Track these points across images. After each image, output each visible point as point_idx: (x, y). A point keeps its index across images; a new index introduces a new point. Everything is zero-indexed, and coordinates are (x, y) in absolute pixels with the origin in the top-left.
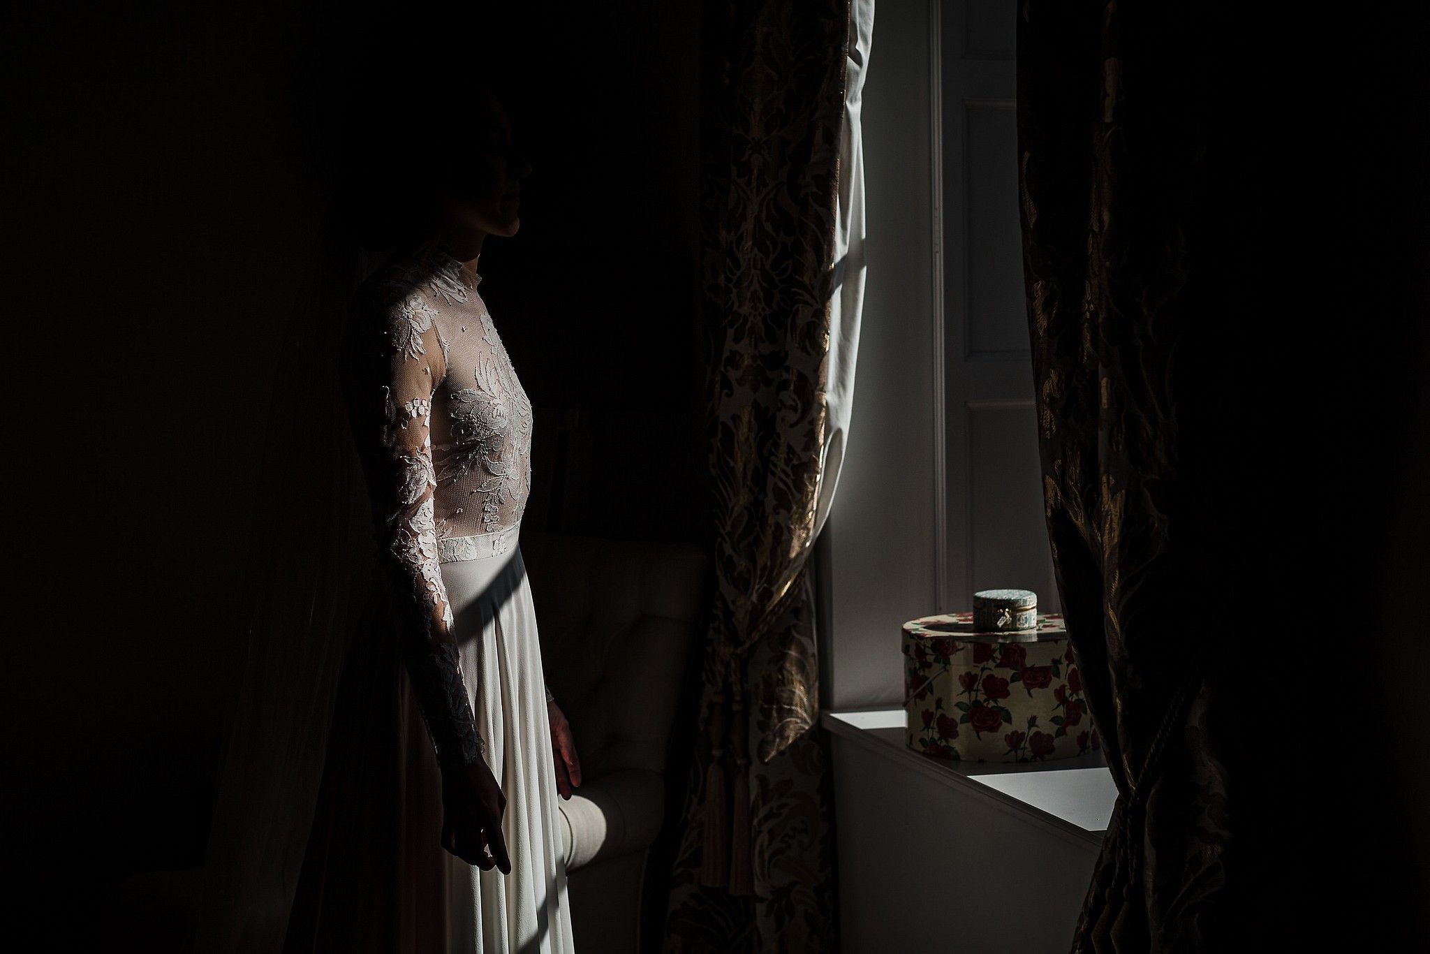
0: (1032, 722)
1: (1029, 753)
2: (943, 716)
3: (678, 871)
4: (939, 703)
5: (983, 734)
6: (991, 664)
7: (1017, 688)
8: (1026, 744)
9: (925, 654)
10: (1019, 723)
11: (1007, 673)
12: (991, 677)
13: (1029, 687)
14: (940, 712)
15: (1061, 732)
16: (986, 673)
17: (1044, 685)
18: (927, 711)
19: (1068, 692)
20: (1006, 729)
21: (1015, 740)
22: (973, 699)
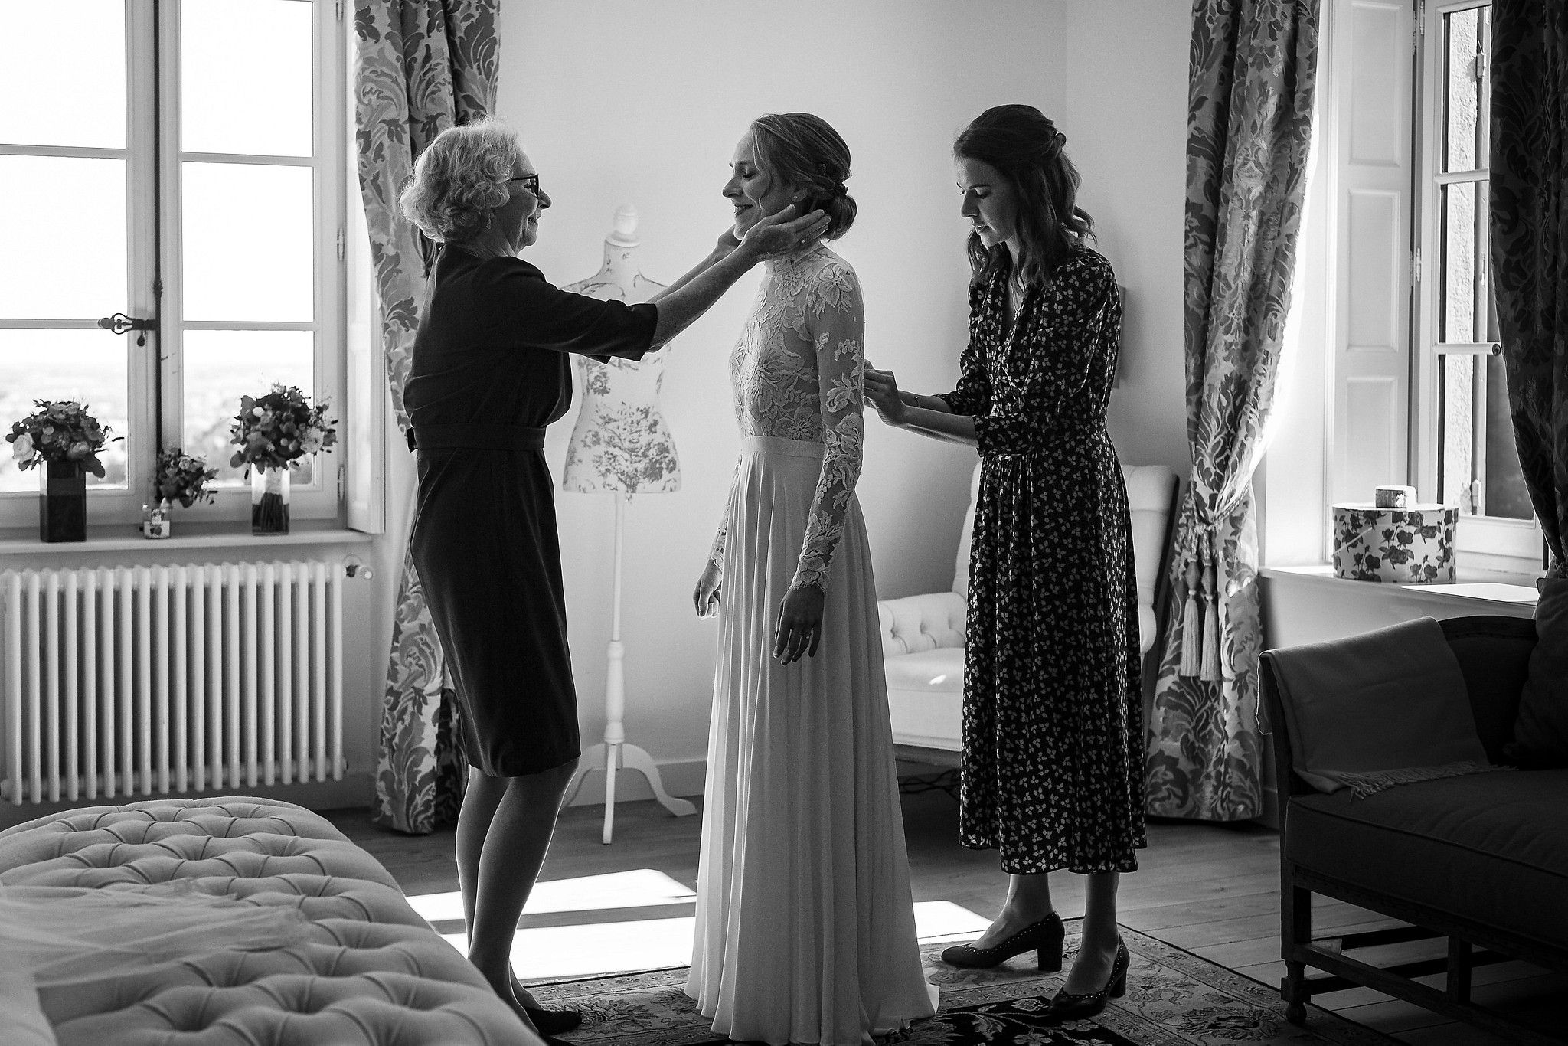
0: (1426, 558)
1: (1424, 578)
2: (1370, 556)
3: (1165, 667)
4: (1367, 549)
5: (1397, 566)
6: (1403, 524)
7: (1418, 538)
8: (1422, 571)
9: (1358, 519)
10: (1418, 560)
11: (1412, 529)
12: (1402, 531)
13: (1424, 537)
14: (1368, 554)
15: (1441, 566)
16: (1399, 530)
17: (1432, 537)
18: (1358, 554)
19: (1445, 542)
20: (1410, 562)
21: (1416, 569)
22: (1391, 544)
